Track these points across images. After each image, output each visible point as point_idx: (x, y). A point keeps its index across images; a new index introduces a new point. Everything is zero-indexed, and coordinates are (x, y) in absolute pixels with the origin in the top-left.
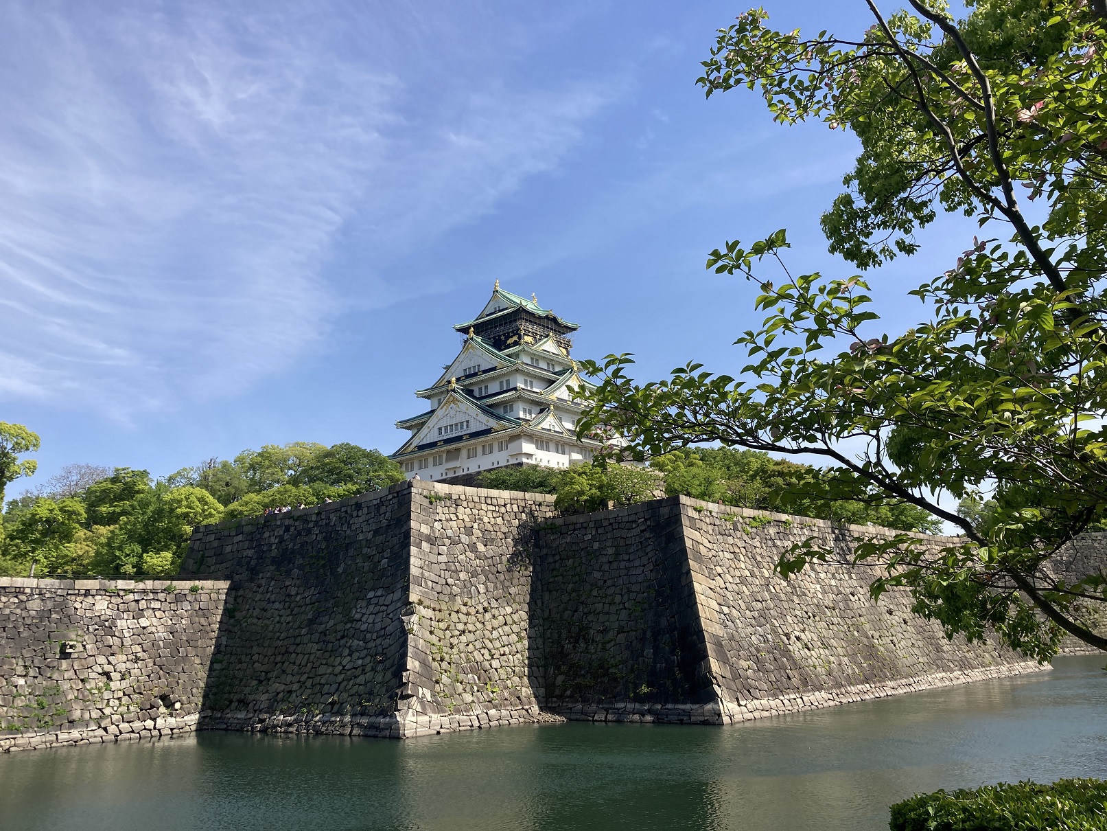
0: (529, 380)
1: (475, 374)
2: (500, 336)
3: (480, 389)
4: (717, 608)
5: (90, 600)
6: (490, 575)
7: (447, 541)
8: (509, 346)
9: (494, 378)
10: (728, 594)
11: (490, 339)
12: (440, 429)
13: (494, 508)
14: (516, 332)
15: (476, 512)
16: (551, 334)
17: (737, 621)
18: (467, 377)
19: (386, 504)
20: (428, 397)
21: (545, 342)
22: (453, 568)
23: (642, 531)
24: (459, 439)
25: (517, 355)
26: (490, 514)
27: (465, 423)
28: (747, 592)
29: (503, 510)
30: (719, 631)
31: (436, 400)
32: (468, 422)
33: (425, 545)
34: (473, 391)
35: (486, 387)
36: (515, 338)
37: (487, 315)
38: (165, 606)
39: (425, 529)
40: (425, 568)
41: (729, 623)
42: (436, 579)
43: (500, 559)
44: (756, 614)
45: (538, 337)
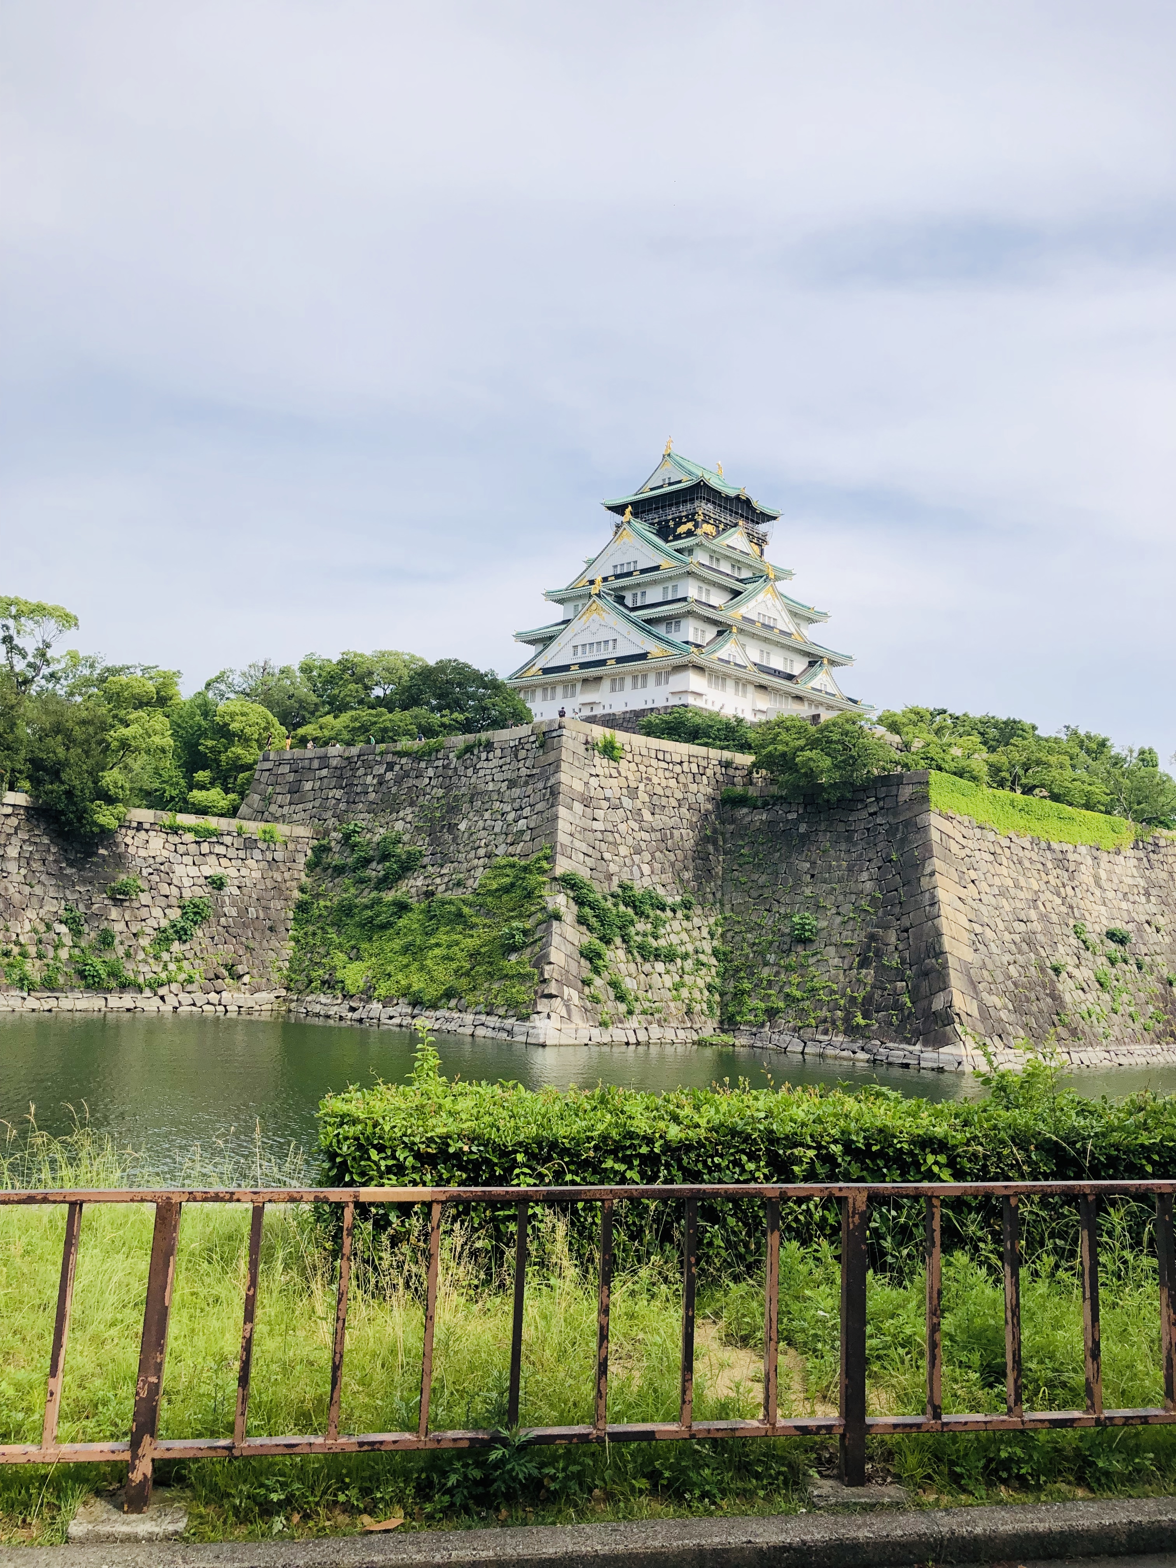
0: (705, 587)
1: (629, 574)
2: (667, 521)
3: (635, 595)
4: (967, 925)
5: (142, 835)
6: (658, 854)
7: (605, 805)
8: (678, 537)
9: (655, 582)
10: (983, 909)
11: (653, 524)
12: (575, 647)
13: (665, 766)
14: (691, 517)
15: (642, 768)
16: (741, 523)
17: (992, 944)
18: (618, 577)
19: (527, 746)
20: (561, 601)
21: (731, 535)
22: (611, 839)
23: (871, 814)
24: (602, 663)
25: (690, 551)
26: (660, 773)
27: (611, 643)
28: (1007, 908)
29: (678, 769)
30: (968, 955)
31: (571, 606)
32: (615, 640)
33: (578, 807)
34: (624, 597)
35: (644, 594)
36: (690, 525)
37: (652, 489)
38: (232, 853)
39: (578, 786)
40: (577, 835)
41: (981, 947)
42: (590, 851)
43: (671, 833)
44: (1017, 938)
45: (722, 526)
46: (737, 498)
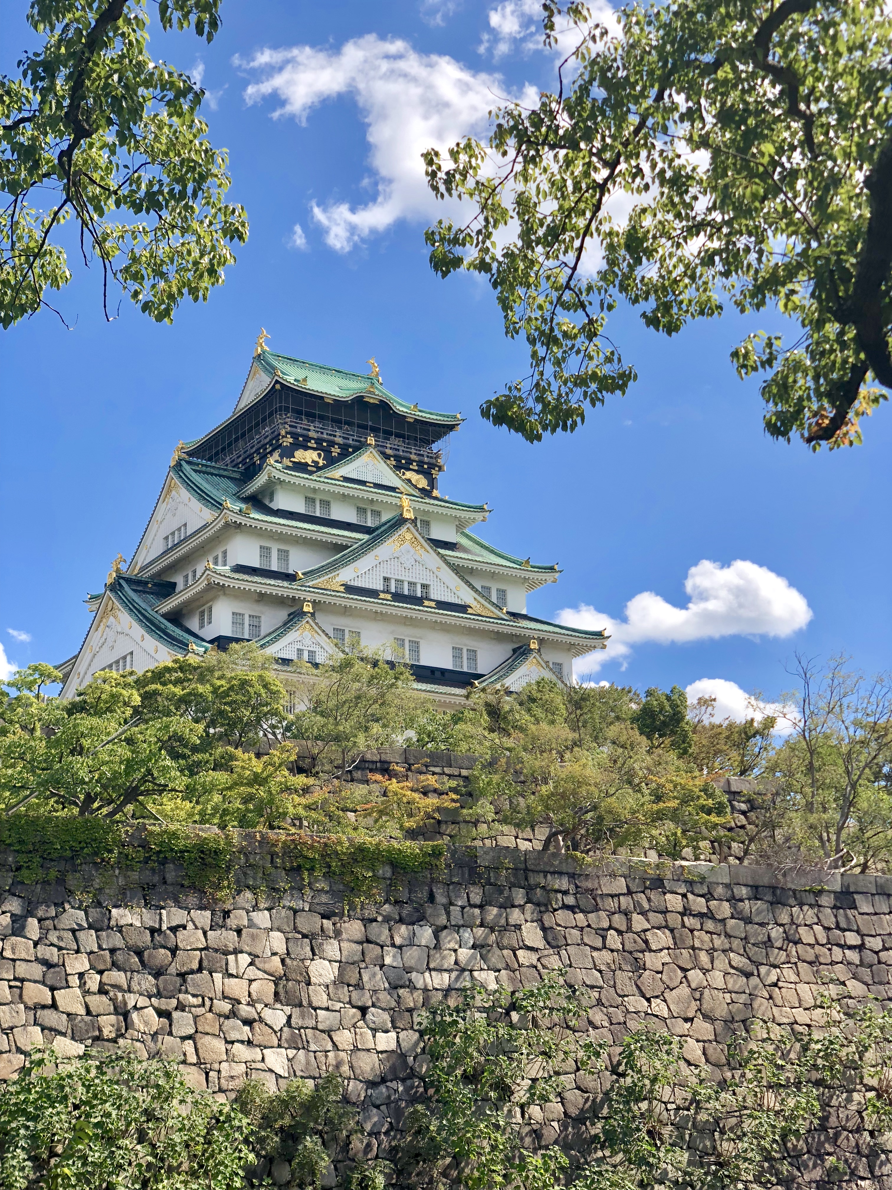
0: (274, 547)
3: (187, 580)
9: (202, 552)
11: (238, 465)
16: (374, 442)
21: (356, 461)
25: (270, 494)
27: (128, 659)
32: (131, 655)
34: (175, 585)
35: (194, 572)
36: (276, 456)
45: (336, 451)
46: (359, 402)
